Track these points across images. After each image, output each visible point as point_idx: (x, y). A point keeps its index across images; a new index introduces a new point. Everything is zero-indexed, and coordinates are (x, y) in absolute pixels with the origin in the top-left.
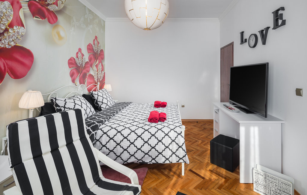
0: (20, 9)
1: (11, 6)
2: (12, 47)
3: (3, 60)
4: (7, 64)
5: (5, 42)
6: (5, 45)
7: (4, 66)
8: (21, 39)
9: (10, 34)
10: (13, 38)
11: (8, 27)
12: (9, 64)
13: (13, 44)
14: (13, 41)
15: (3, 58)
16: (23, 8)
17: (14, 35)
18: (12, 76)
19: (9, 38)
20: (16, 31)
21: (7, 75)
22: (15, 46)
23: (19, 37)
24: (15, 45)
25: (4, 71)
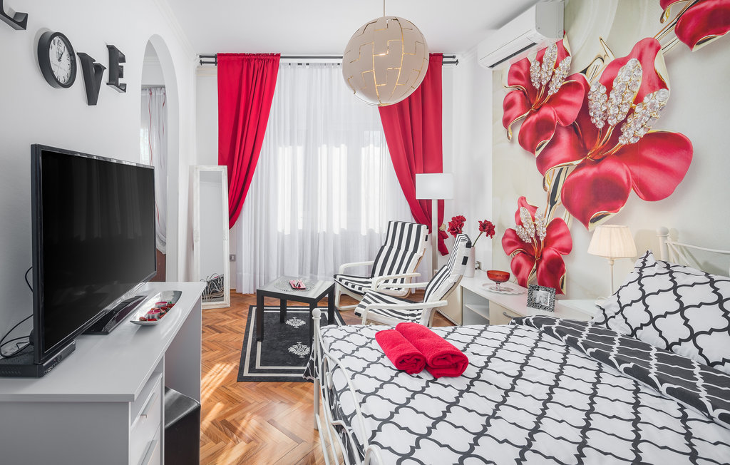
0: (656, 54)
1: (639, 63)
2: (641, 138)
3: (625, 166)
4: (632, 174)
5: (628, 134)
6: (628, 140)
7: (628, 178)
8: (659, 116)
9: (637, 115)
10: (642, 121)
11: (634, 105)
12: (635, 172)
13: (642, 133)
14: (642, 126)
15: (626, 164)
16: (662, 47)
17: (644, 115)
18: (641, 195)
19: (635, 125)
20: (649, 104)
21: (632, 194)
22: (645, 136)
23: (655, 113)
24: (646, 133)
25: (627, 186)
